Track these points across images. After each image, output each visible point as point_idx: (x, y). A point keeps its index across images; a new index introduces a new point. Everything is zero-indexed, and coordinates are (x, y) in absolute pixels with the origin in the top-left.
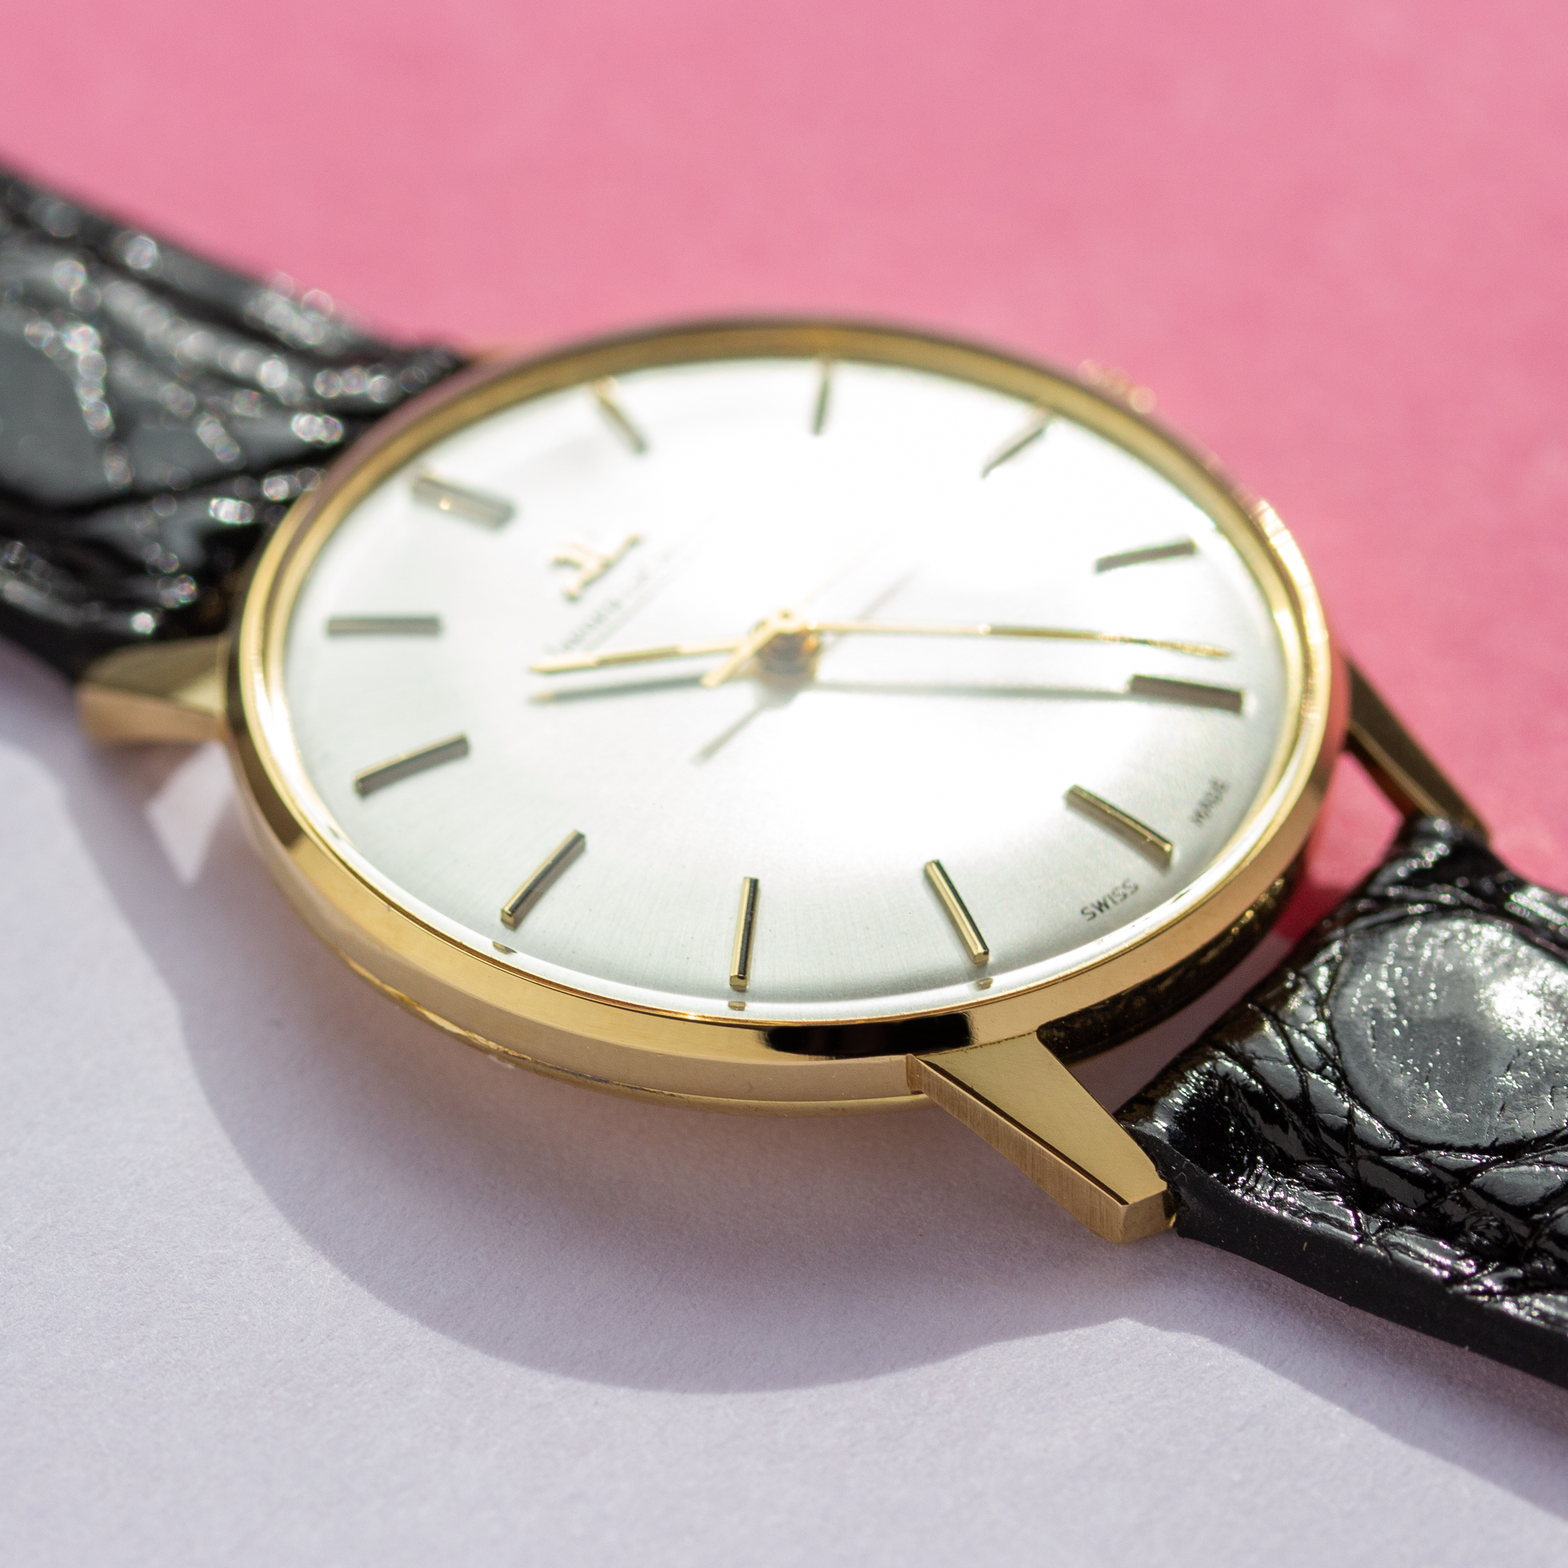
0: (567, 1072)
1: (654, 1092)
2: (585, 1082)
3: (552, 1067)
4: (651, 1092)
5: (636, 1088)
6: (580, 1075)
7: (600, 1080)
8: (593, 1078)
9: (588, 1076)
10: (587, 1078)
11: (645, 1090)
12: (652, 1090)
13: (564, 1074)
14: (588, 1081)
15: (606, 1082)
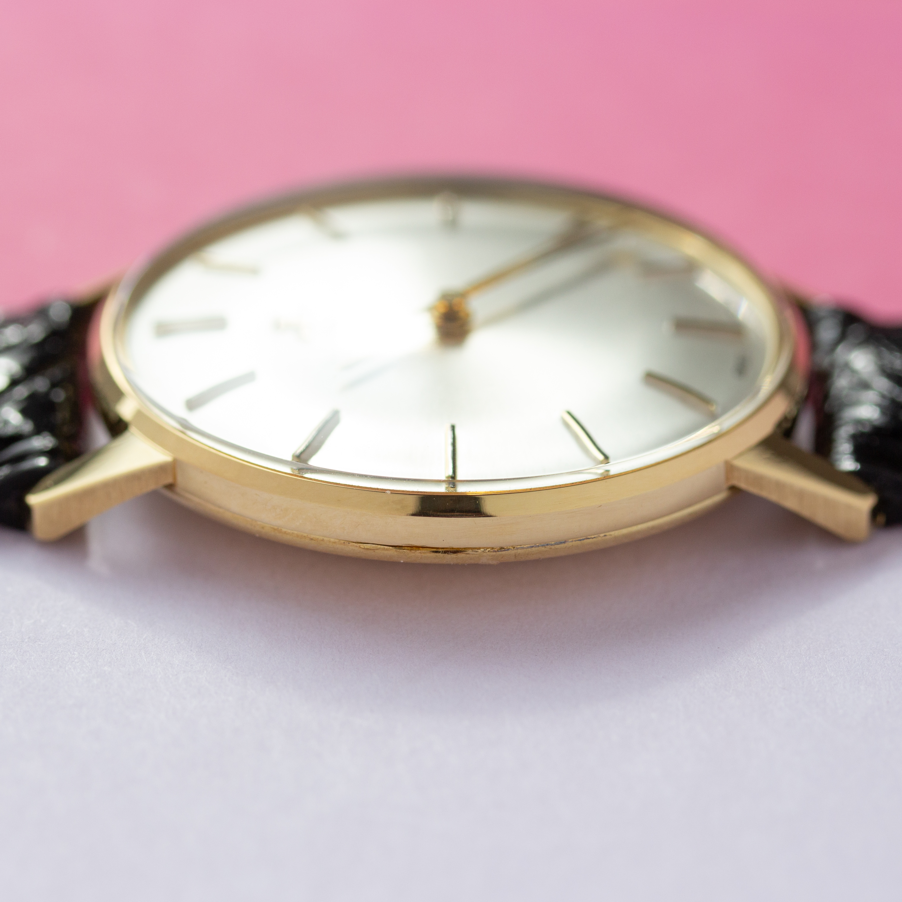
0: (538, 546)
1: (594, 538)
2: (551, 548)
3: (528, 548)
4: (592, 538)
5: (583, 539)
6: (547, 545)
7: (561, 543)
8: (556, 544)
9: (553, 543)
10: (552, 545)
11: (589, 538)
12: (593, 537)
13: (537, 548)
14: (553, 547)
15: (565, 542)
